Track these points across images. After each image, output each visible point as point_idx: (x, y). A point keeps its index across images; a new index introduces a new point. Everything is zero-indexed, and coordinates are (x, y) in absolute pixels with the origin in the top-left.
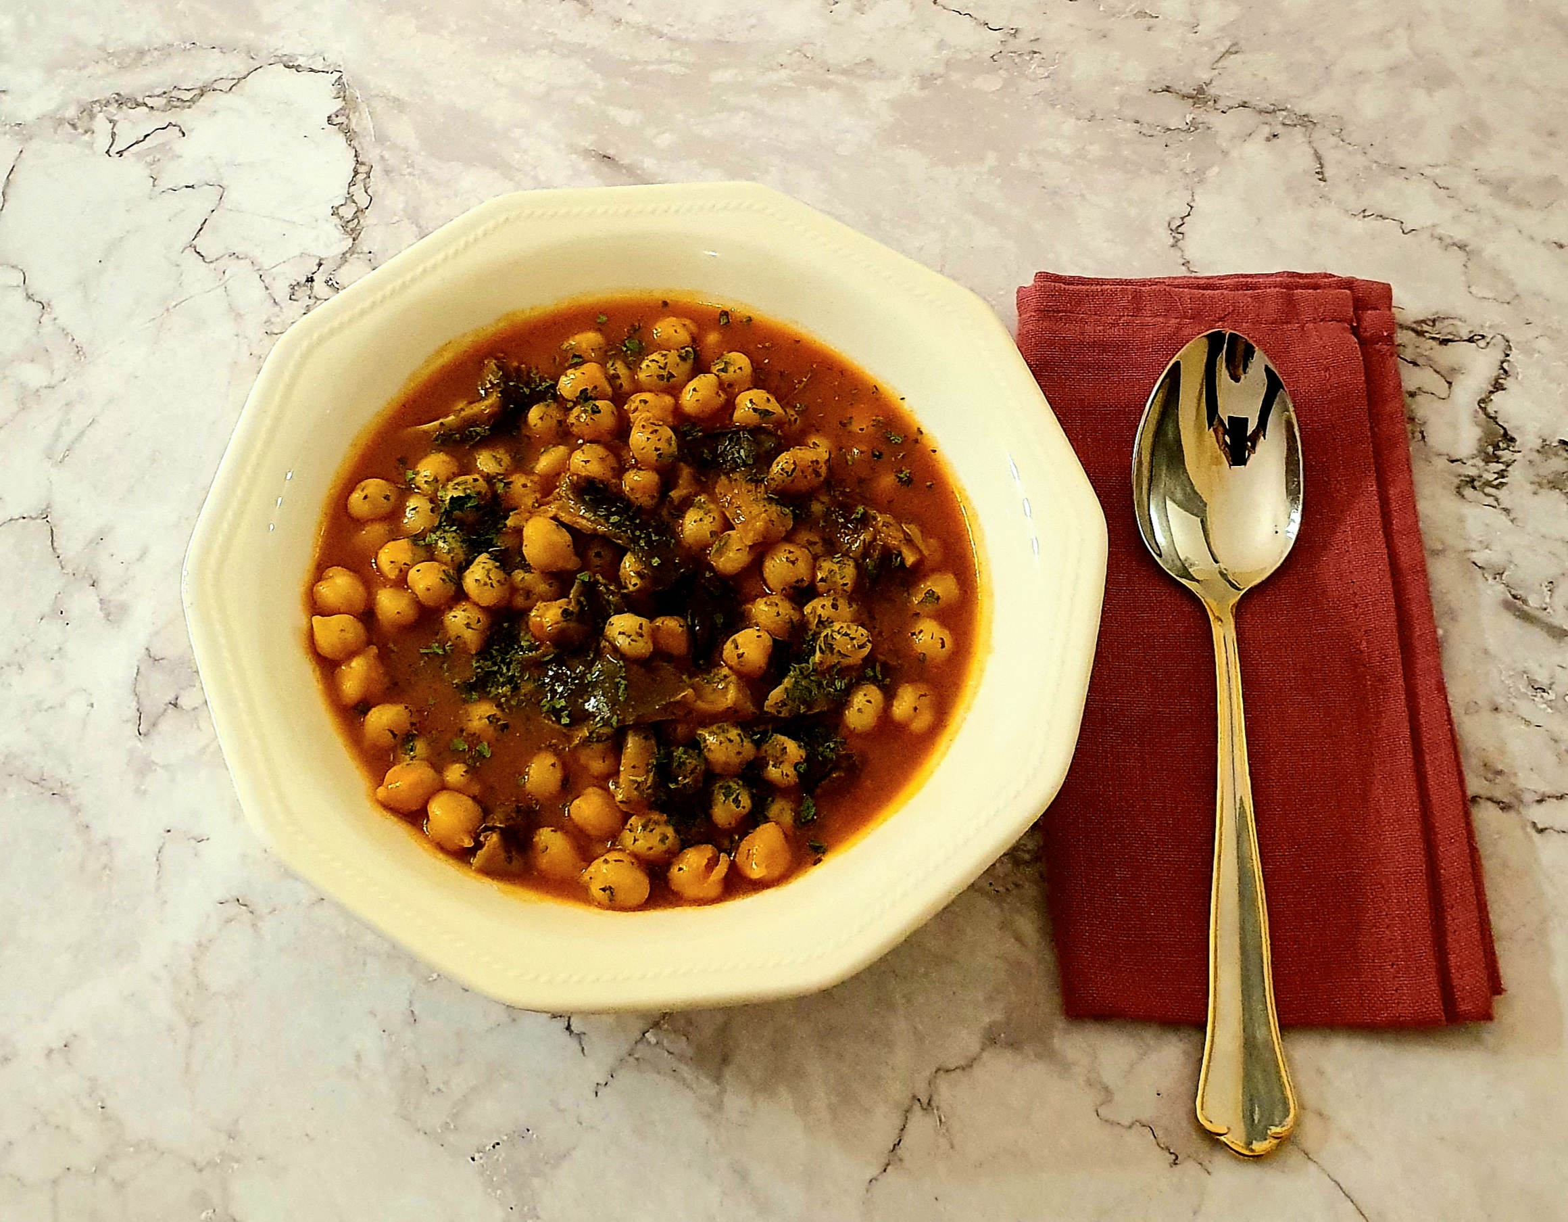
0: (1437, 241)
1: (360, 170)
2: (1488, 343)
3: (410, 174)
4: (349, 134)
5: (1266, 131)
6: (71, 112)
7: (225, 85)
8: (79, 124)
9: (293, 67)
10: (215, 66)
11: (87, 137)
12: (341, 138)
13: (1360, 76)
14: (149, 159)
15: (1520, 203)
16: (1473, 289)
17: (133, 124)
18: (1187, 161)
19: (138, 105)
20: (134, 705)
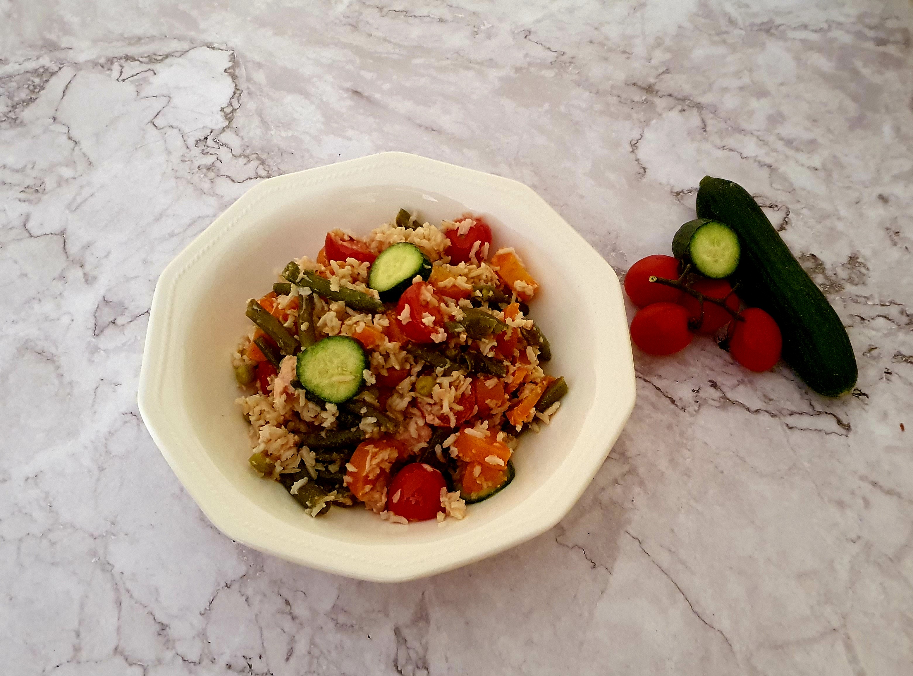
0: (757, 163)
1: (237, 92)
2: (778, 210)
3: (260, 95)
4: (234, 77)
5: (680, 107)
6: (102, 61)
7: (178, 54)
8: (105, 66)
9: (211, 48)
10: (174, 46)
11: (108, 72)
12: (229, 79)
13: (725, 90)
14: (137, 84)
15: (797, 150)
16: (774, 185)
17: (131, 68)
18: (641, 116)
19: (135, 60)
20: (94, 321)
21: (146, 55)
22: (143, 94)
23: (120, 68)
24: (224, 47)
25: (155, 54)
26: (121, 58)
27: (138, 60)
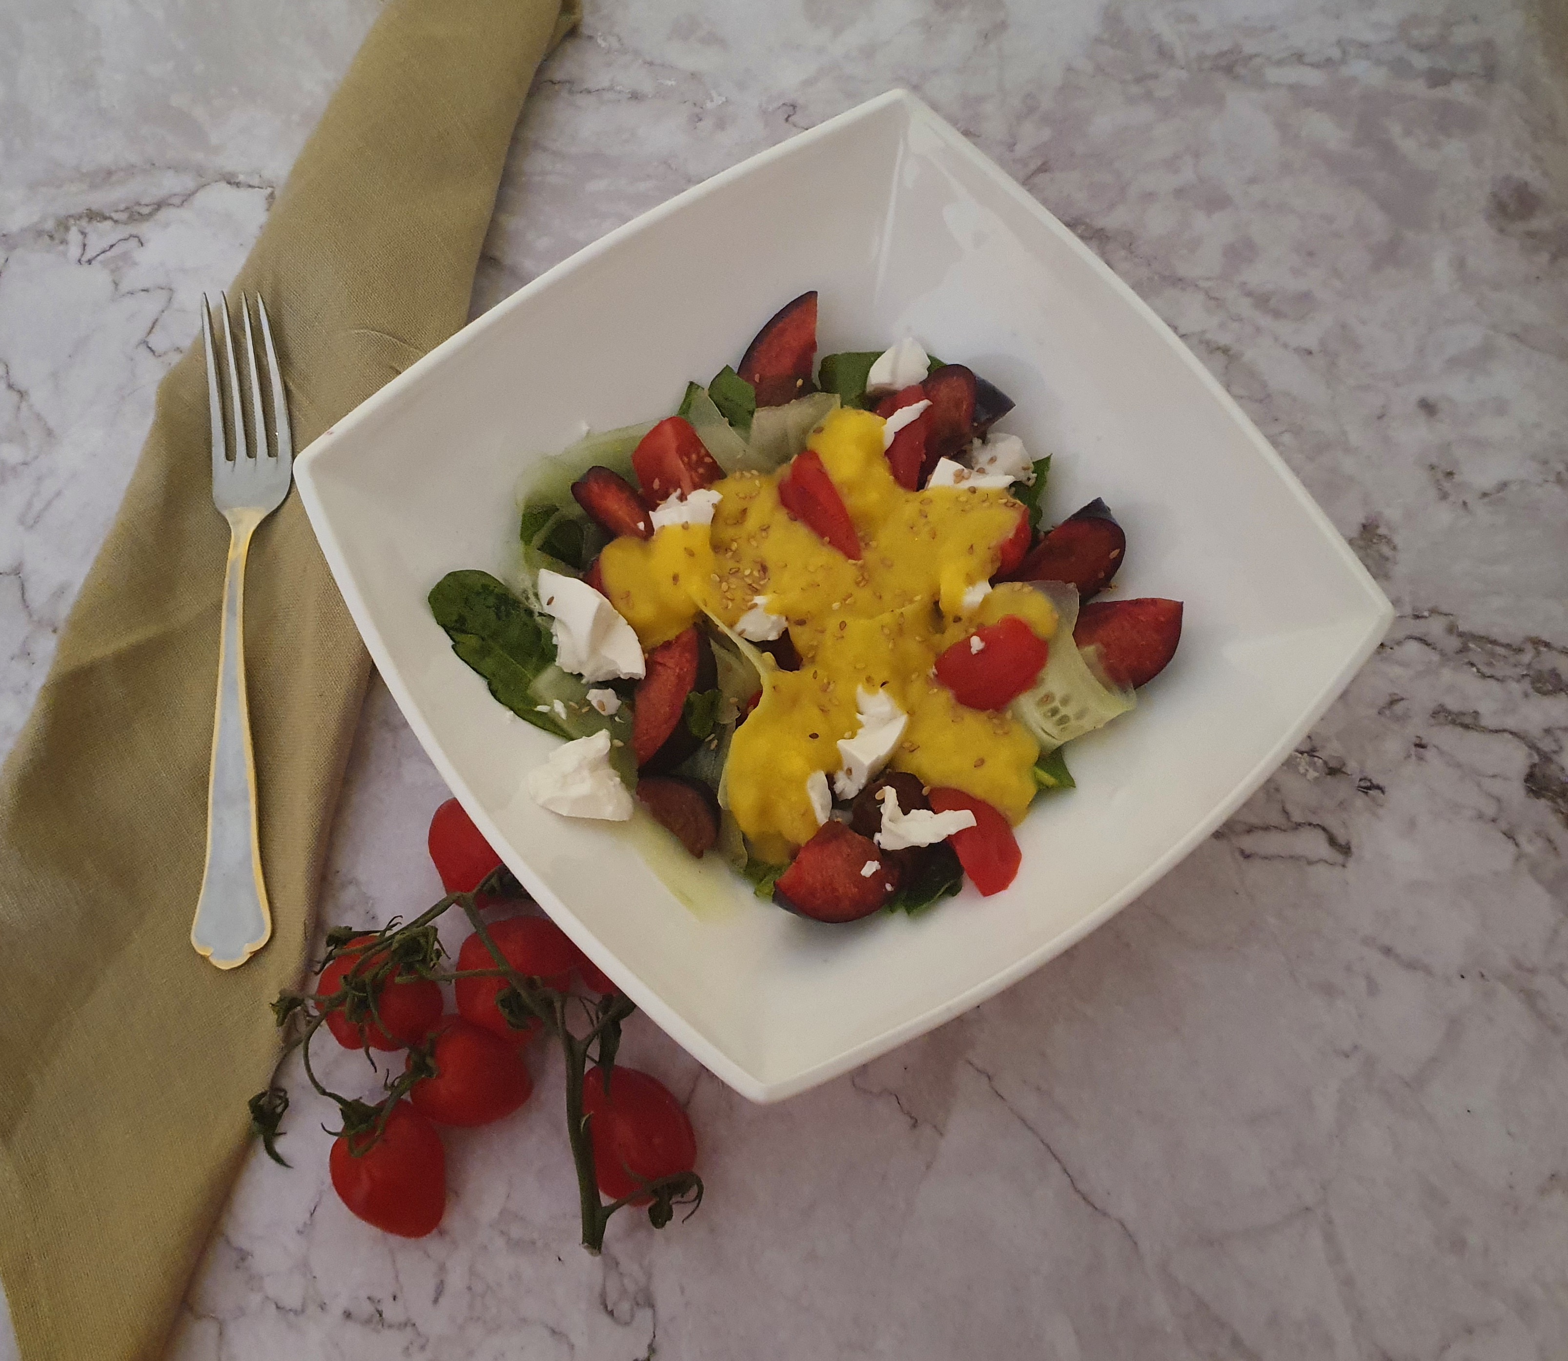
21: (122, 206)
22: (125, 287)
23: (80, 237)
24: (255, 181)
25: (139, 204)
26: (80, 217)
27: (111, 218)
